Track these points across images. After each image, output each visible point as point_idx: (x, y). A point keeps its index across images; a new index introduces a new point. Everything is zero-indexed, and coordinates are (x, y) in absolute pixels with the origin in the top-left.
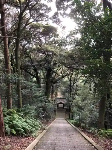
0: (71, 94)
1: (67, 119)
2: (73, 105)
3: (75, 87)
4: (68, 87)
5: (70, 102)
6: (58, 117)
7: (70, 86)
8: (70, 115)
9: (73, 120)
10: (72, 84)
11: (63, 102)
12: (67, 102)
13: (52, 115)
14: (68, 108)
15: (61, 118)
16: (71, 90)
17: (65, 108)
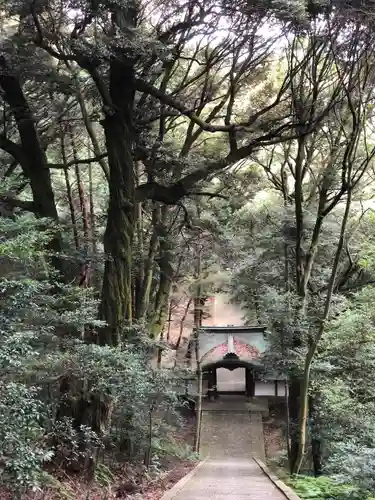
0: (301, 293)
1: (273, 466)
2: (317, 364)
3: (330, 242)
4: (281, 239)
5: (297, 343)
6: (213, 458)
7: (295, 232)
8: (296, 436)
9: (322, 479)
10: (311, 219)
11: (244, 356)
12: (272, 349)
13: (166, 440)
14: (282, 393)
15: (231, 464)
16: (300, 258)
17: (259, 392)
